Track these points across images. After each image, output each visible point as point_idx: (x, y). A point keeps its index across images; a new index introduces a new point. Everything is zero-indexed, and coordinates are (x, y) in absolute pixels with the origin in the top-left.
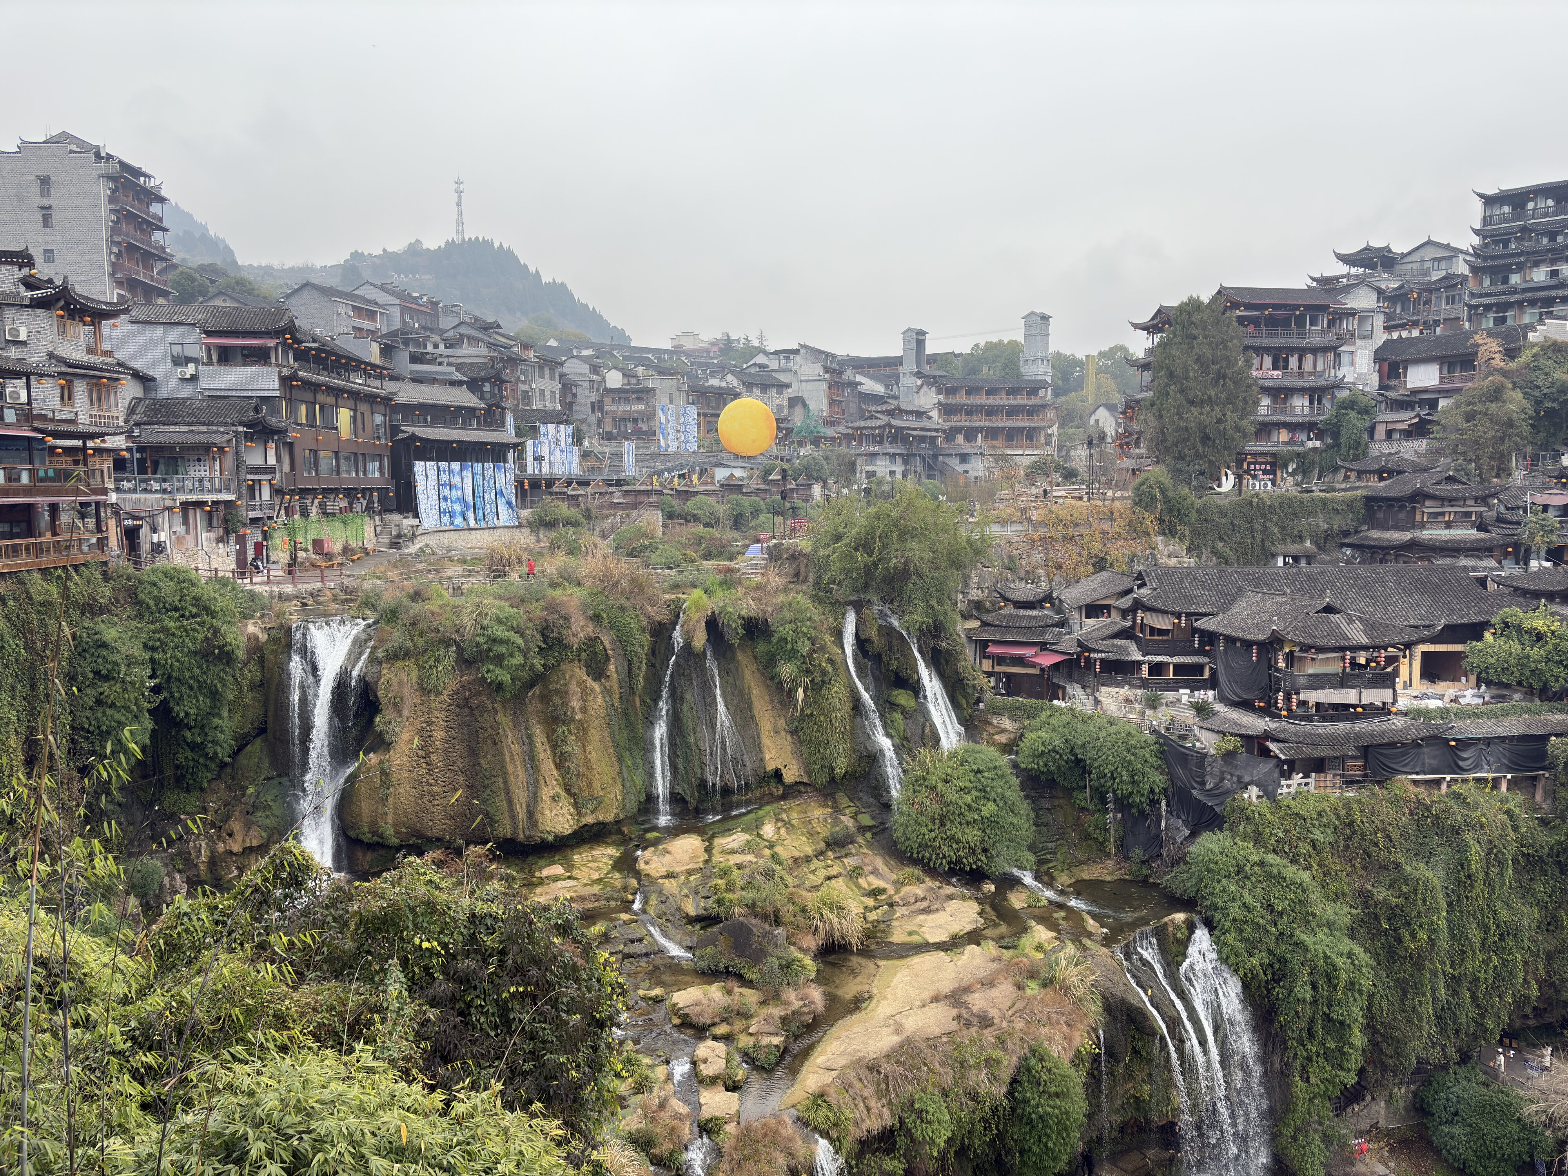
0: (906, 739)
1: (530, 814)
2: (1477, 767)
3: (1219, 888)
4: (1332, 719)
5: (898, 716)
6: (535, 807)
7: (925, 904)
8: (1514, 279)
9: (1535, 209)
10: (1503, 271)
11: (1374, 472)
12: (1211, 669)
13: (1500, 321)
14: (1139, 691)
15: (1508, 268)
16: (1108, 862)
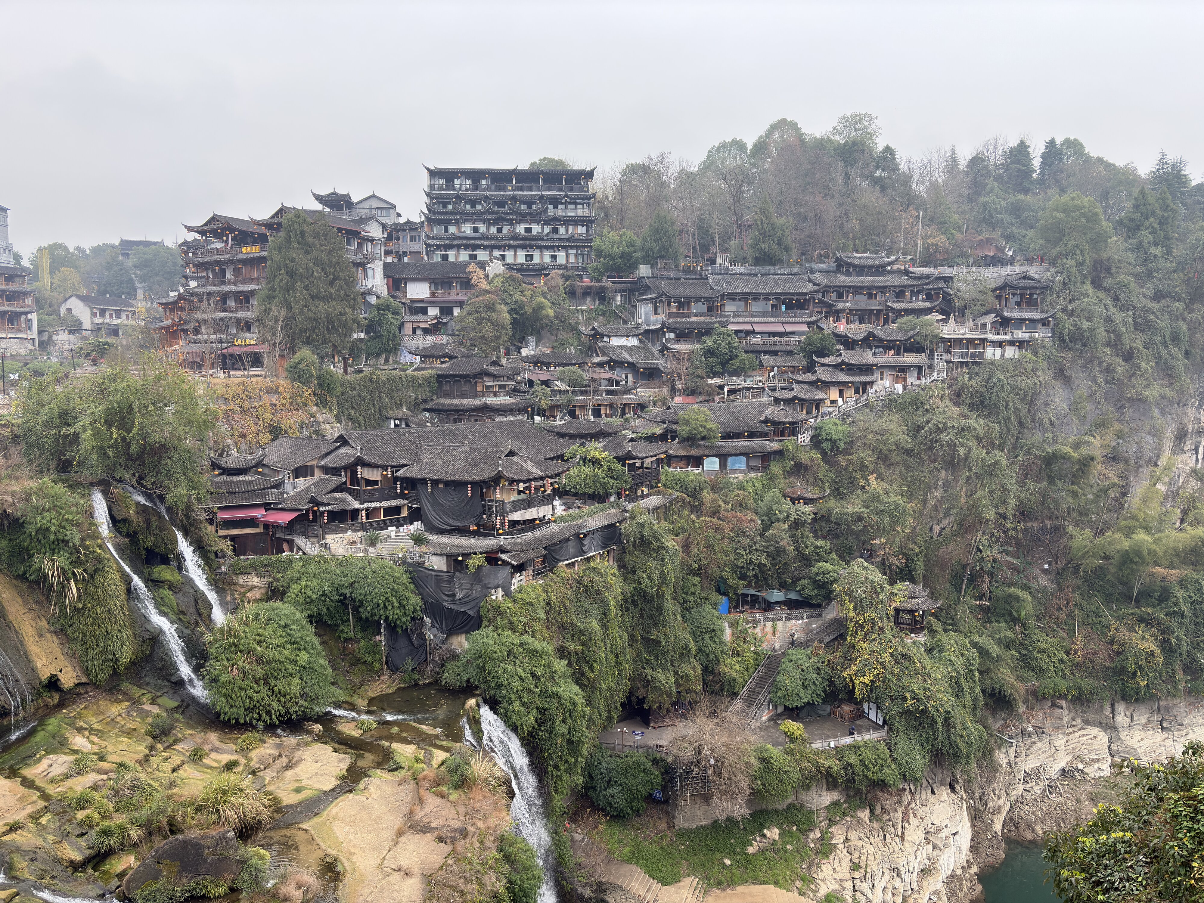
0: (183, 613)
2: (590, 550)
3: (501, 671)
4: (523, 531)
5: (166, 592)
7: (284, 761)
8: (452, 230)
9: (461, 185)
10: (445, 223)
11: (437, 357)
12: (410, 508)
13: (445, 257)
14: (360, 534)
15: (449, 221)
16: (383, 678)
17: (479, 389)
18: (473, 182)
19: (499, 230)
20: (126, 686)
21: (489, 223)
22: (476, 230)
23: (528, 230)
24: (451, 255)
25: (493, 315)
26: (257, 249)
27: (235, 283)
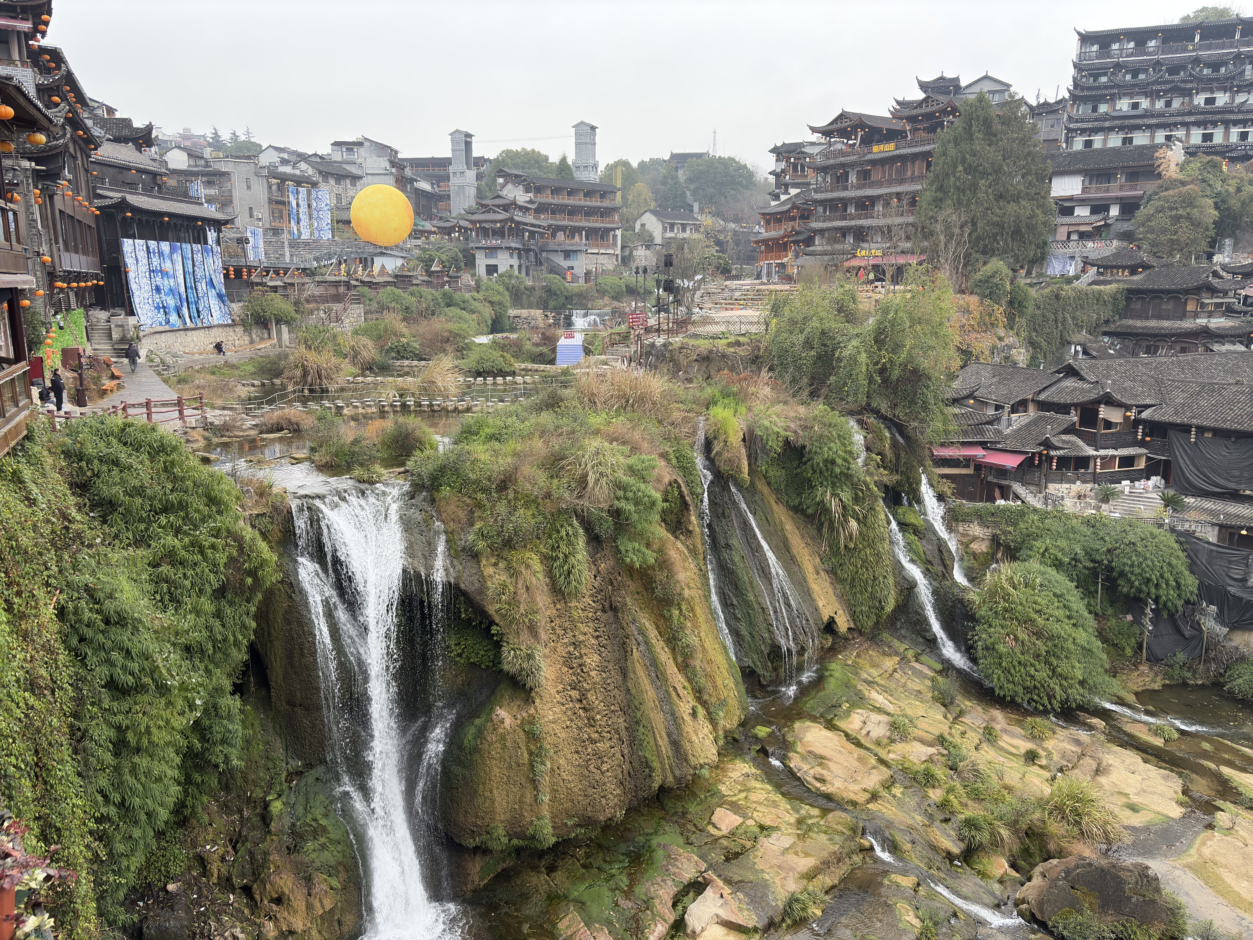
0: (929, 562)
1: (676, 745)
5: (914, 538)
6: (680, 734)
7: (1091, 762)
8: (1103, 108)
9: (1121, 50)
10: (1096, 101)
11: (1124, 268)
12: (1149, 459)
13: (1088, 144)
14: (1089, 486)
15: (1101, 99)
16: (1141, 668)
17: (1191, 307)
18: (1136, 45)
19: (1168, 104)
20: (886, 636)
21: (1154, 95)
22: (1135, 106)
23: (1210, 101)
24: (1098, 141)
25: (1195, 212)
26: (891, 146)
27: (859, 187)
